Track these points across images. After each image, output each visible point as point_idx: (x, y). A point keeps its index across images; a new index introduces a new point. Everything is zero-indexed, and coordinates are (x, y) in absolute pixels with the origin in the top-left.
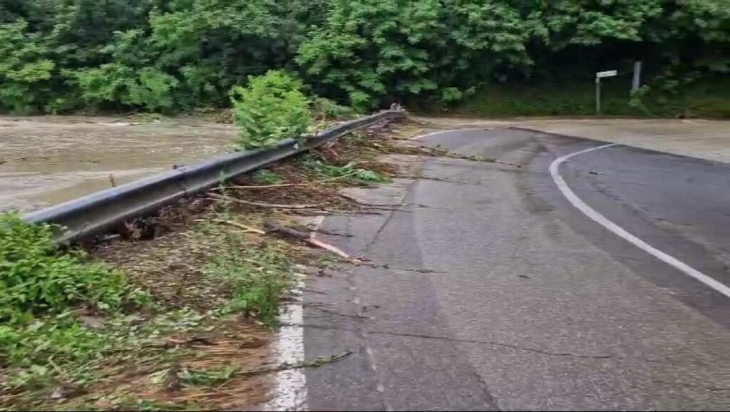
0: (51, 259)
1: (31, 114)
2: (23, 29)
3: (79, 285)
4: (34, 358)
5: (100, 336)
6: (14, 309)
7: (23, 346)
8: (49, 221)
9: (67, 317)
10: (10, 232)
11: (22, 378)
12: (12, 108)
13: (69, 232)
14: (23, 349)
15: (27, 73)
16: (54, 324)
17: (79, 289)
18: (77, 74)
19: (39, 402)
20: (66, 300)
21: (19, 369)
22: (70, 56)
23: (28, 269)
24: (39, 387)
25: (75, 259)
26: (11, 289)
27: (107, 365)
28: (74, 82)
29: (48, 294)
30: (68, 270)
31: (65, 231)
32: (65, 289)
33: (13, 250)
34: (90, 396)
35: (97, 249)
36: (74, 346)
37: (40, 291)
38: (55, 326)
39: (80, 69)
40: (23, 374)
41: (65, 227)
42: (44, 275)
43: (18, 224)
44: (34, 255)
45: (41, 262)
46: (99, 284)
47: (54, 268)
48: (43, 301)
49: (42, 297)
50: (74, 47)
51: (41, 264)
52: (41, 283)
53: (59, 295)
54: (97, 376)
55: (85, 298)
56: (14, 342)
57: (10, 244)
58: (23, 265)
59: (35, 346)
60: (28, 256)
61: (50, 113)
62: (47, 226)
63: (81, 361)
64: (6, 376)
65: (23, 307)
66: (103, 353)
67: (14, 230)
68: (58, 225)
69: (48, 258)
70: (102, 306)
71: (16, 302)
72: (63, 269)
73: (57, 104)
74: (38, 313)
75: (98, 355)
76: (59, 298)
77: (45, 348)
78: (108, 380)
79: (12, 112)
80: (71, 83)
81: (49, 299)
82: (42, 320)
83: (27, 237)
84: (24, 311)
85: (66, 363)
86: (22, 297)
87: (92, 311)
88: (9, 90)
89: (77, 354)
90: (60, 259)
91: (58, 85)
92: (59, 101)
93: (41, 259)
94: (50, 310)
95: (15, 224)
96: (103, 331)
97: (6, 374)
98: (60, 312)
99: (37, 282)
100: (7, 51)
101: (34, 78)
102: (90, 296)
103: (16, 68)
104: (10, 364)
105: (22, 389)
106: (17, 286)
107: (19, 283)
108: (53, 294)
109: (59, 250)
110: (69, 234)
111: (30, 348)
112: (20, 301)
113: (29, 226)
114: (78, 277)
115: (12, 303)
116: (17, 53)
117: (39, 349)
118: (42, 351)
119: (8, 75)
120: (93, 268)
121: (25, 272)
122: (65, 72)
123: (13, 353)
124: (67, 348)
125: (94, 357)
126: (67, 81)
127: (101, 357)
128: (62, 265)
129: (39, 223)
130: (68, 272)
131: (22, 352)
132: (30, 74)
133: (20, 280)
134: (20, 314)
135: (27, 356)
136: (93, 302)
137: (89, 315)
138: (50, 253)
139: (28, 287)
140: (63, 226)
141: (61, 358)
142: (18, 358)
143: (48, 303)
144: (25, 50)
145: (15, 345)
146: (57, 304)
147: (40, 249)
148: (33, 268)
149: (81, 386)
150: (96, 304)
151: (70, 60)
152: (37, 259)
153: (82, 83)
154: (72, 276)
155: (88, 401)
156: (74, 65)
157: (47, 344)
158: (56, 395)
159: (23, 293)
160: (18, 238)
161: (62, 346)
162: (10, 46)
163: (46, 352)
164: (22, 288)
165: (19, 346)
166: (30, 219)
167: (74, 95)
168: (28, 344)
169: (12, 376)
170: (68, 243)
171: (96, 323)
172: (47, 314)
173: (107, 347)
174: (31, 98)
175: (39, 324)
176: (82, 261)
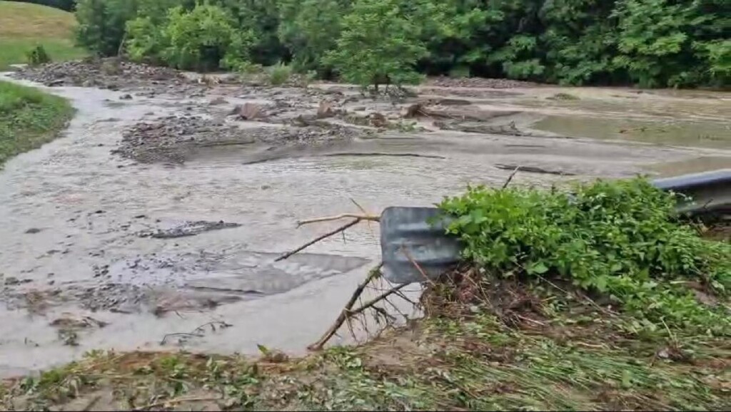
0: (673, 226)
1: (653, 87)
2: (663, 3)
3: (697, 258)
4: (646, 312)
5: (711, 314)
6: (633, 264)
7: (639, 299)
8: (676, 189)
9: (679, 285)
10: (639, 192)
11: (635, 327)
12: (637, 81)
13: (693, 203)
14: (639, 301)
15: (657, 47)
16: (667, 289)
17: (696, 261)
18: (709, 47)
19: (647, 354)
20: (681, 268)
21: (632, 318)
22: (705, 27)
23: (651, 230)
24: (649, 340)
25: (694, 232)
26: (632, 245)
27: (717, 345)
28: (705, 55)
29: (665, 258)
30: (688, 240)
31: (689, 201)
32: (683, 258)
33: (641, 210)
34: (697, 369)
35: (715, 226)
36: (685, 315)
37: (657, 253)
38: (668, 291)
39: (713, 41)
40: (636, 324)
41: (690, 198)
42: (664, 239)
43: (647, 187)
44: (658, 218)
45: (663, 226)
46: (716, 263)
47: (674, 235)
48: (659, 263)
49: (658, 260)
50: (711, 17)
51: (663, 229)
52: (660, 246)
53: (675, 262)
54: (706, 352)
55: (699, 272)
56: (631, 293)
57: (639, 203)
58: (646, 225)
59: (650, 303)
60: (652, 218)
61: (672, 86)
62: (673, 194)
63: (690, 331)
64: (621, 320)
65: (641, 264)
66: (713, 332)
67: (643, 191)
68: (684, 195)
69: (668, 224)
70: (716, 284)
71: (635, 258)
72: (684, 238)
73: (681, 77)
74: (654, 274)
75: (709, 331)
76: (674, 266)
77: (657, 307)
78: (717, 361)
79: (636, 85)
80: (699, 56)
81: (666, 264)
82: (656, 281)
83: (653, 200)
84: (641, 268)
85: (676, 328)
86: (642, 255)
87: (705, 286)
88: (638, 63)
89: (687, 323)
90: (682, 227)
91: (686, 58)
92: (684, 74)
93: (663, 224)
94: (664, 274)
95: (645, 188)
96: (714, 311)
97: (621, 318)
98: (673, 279)
99: (657, 244)
100: (644, 26)
101: (664, 52)
102: (706, 272)
103: (648, 42)
104: (624, 311)
105: (633, 336)
106: (638, 244)
107: (640, 241)
108: (669, 259)
109: (680, 219)
110: (693, 205)
111: (645, 303)
112: (639, 258)
113: (656, 190)
114: (697, 249)
115: (632, 257)
116: (654, 27)
117: (652, 306)
118: (655, 309)
119: (640, 50)
120: (713, 245)
121: (647, 232)
122: (696, 44)
123: (629, 302)
124: (678, 314)
125: (704, 332)
126: (695, 54)
127: (711, 336)
128: (683, 233)
129: (666, 190)
130: (687, 243)
131: (637, 303)
132: (661, 47)
133: (642, 239)
134: (637, 270)
135: (642, 309)
136: (708, 279)
137: (702, 290)
138: (672, 221)
139: (648, 247)
140: (688, 196)
141: (672, 322)
142: (633, 308)
143: (664, 268)
144: (660, 24)
145: (631, 296)
146: (670, 271)
147: (664, 214)
148: (655, 231)
149: (690, 355)
150: (710, 281)
151: (705, 31)
152: (660, 222)
153: (712, 55)
154: (690, 246)
155: (696, 372)
156: (708, 36)
157: (659, 305)
158: (663, 354)
159: (642, 251)
160: (645, 200)
161: (674, 311)
162: (649, 20)
163: (659, 311)
164: (642, 246)
165: (635, 297)
166: (659, 184)
167: (700, 68)
168: (644, 299)
169: (627, 322)
170: (689, 214)
171: (707, 301)
172: (660, 276)
173: (718, 328)
174: (655, 72)
175: (653, 284)
176: (700, 235)
